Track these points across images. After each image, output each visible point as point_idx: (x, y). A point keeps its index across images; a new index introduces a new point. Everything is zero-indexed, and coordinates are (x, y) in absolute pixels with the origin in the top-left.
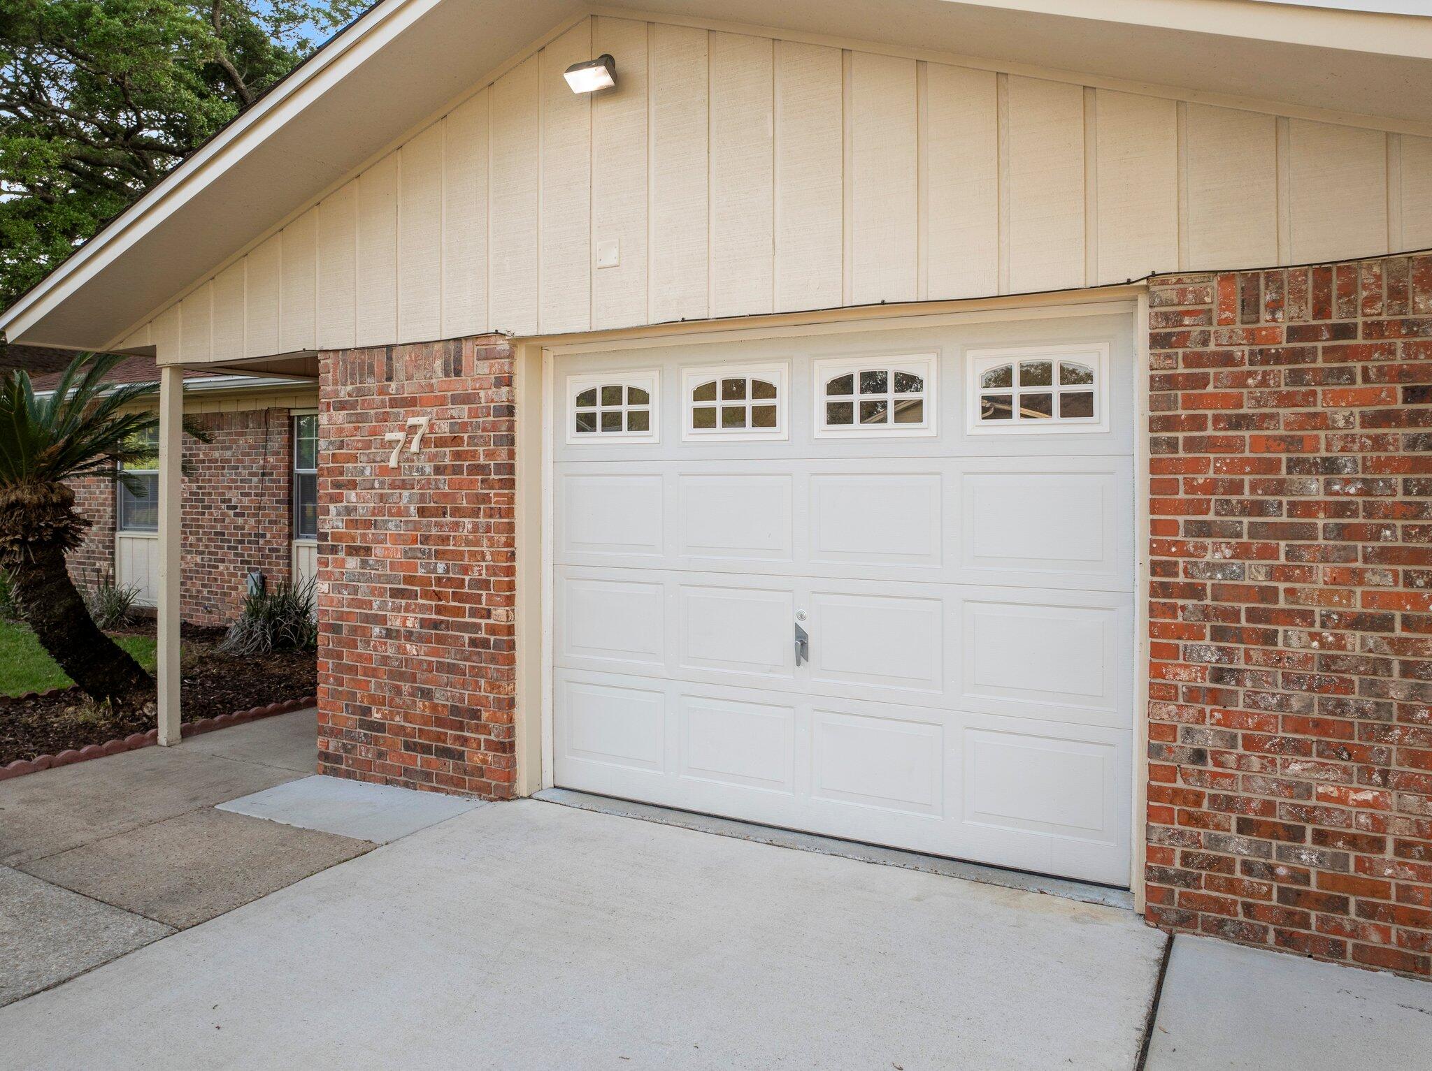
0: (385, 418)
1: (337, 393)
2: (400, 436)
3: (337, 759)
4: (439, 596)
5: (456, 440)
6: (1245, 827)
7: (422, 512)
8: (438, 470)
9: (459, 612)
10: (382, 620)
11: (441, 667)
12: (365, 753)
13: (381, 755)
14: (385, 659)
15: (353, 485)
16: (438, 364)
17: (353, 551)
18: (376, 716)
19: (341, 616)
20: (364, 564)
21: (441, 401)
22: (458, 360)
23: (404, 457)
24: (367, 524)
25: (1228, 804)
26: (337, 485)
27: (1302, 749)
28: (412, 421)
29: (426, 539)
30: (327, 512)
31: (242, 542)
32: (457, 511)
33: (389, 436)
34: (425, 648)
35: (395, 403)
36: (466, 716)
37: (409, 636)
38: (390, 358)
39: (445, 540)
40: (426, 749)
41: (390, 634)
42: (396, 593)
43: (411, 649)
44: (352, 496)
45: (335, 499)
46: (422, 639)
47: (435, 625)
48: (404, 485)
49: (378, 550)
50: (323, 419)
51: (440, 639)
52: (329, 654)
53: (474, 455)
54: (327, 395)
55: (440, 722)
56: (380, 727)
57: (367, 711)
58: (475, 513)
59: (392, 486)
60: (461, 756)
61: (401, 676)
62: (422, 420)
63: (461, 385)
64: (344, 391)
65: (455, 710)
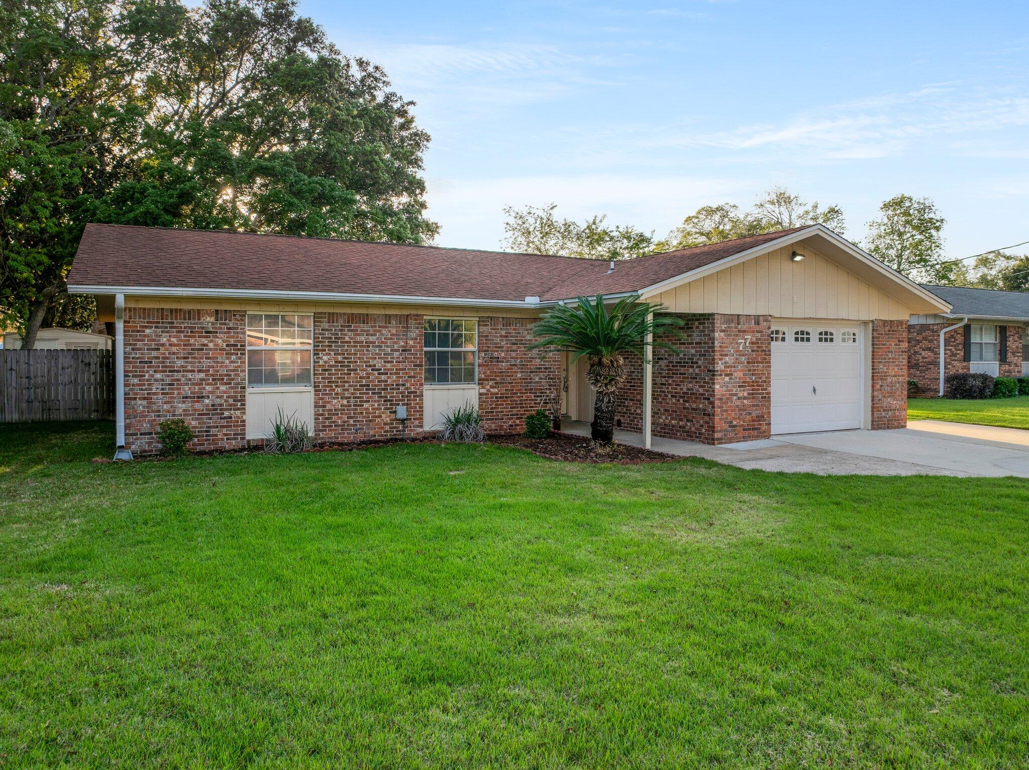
0: (737, 335)
1: (721, 327)
2: (743, 341)
3: (721, 439)
4: (753, 386)
5: (758, 343)
6: (884, 410)
7: (748, 363)
8: (753, 351)
9: (758, 390)
10: (736, 395)
11: (753, 406)
12: (732, 435)
13: (736, 434)
14: (737, 406)
15: (727, 355)
16: (753, 321)
17: (726, 375)
18: (735, 423)
19: (723, 395)
20: (731, 379)
21: (753, 332)
22: (758, 321)
23: (745, 347)
24: (731, 367)
25: (882, 407)
26: (721, 355)
27: (889, 397)
28: (746, 337)
29: (749, 370)
30: (718, 363)
31: (383, 389)
32: (758, 362)
33: (740, 341)
34: (749, 401)
35: (739, 331)
36: (760, 418)
37: (745, 398)
38: (738, 318)
39: (755, 370)
40: (750, 429)
41: (739, 398)
42: (740, 386)
43: (745, 402)
44: (727, 358)
45: (721, 359)
46: (748, 398)
47: (753, 394)
48: (743, 355)
49: (735, 374)
50: (717, 335)
51: (753, 398)
52: (719, 407)
53: (762, 347)
54: (718, 327)
55: (753, 421)
56: (736, 426)
57: (731, 422)
58: (763, 363)
59: (740, 355)
60: (759, 429)
61: (743, 410)
62: (750, 337)
63: (758, 328)
64: (723, 327)
65: (757, 417)
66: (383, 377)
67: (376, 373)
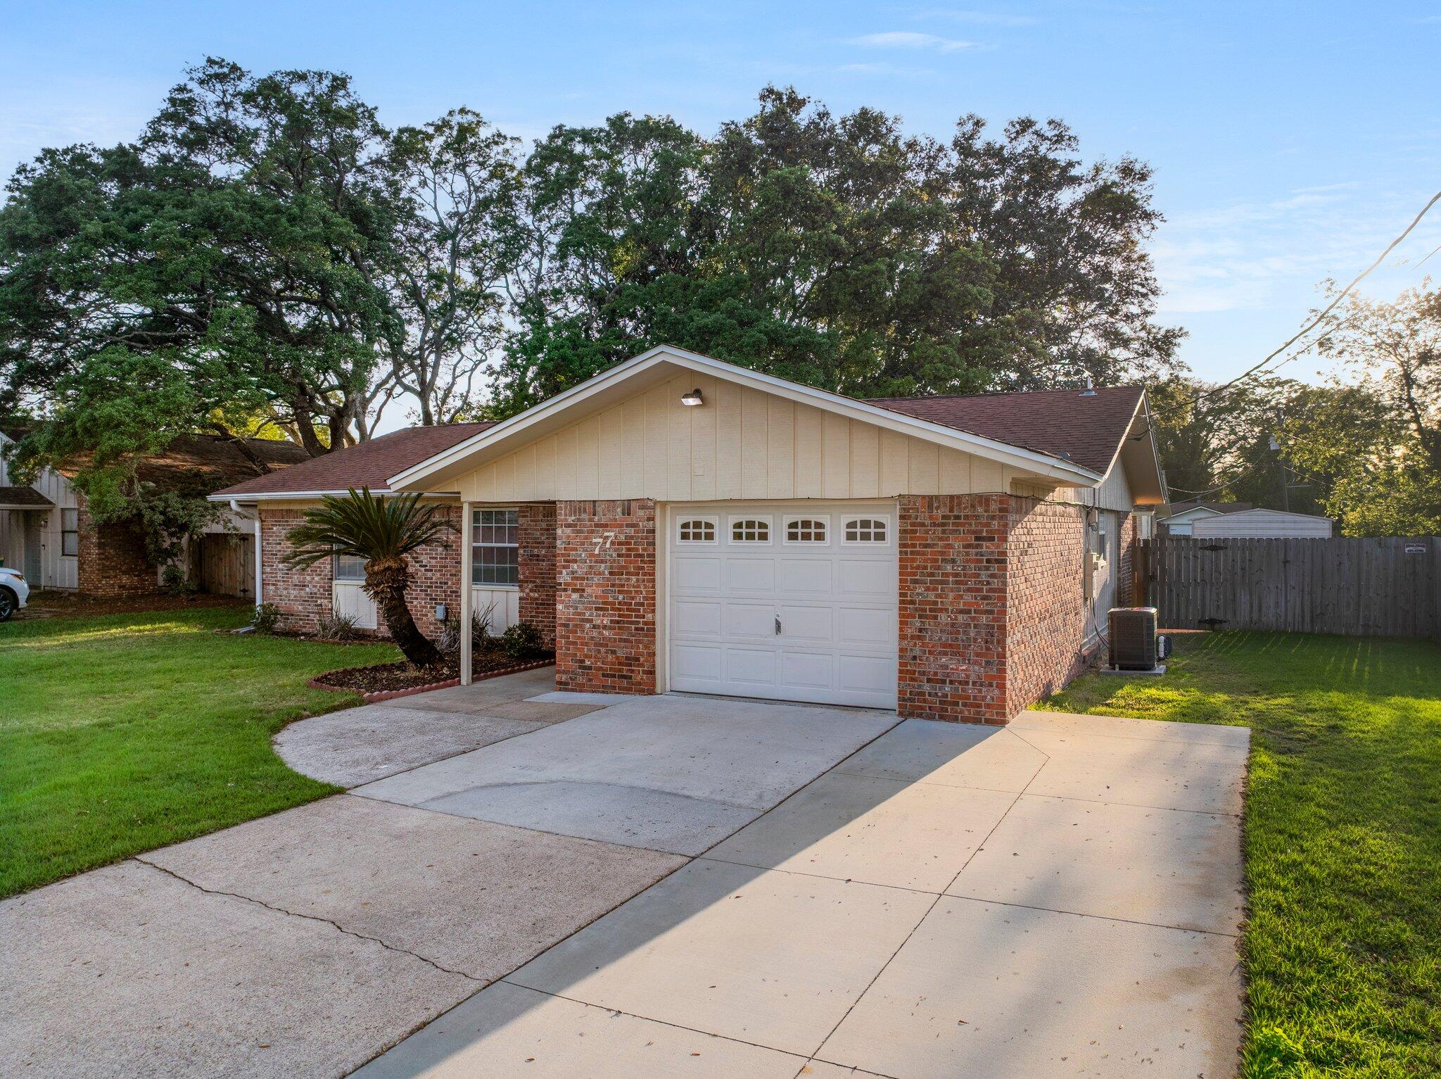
0: (592, 532)
1: (566, 520)
2: (601, 540)
3: (567, 684)
4: (619, 610)
5: (629, 543)
6: (929, 681)
7: (611, 573)
8: (619, 555)
9: (630, 616)
10: (590, 621)
11: (621, 640)
12: (580, 680)
13: (590, 680)
14: (592, 638)
15: (575, 561)
16: (619, 510)
17: (574, 591)
18: (587, 663)
19: (569, 620)
20: (581, 596)
21: (621, 526)
22: (629, 509)
23: (603, 549)
24: (583, 579)
25: (924, 673)
26: (565, 561)
27: (945, 654)
28: (606, 534)
29: (613, 585)
30: (561, 573)
32: (628, 574)
33: (594, 540)
34: (612, 632)
35: (597, 525)
36: (632, 660)
37: (605, 627)
38: (594, 506)
39: (623, 586)
40: (614, 676)
41: (594, 627)
42: (597, 609)
43: (606, 633)
44: (575, 566)
45: (564, 567)
46: (611, 628)
47: (618, 622)
48: (602, 562)
49: (588, 590)
50: (559, 531)
51: (620, 628)
52: (562, 637)
53: (637, 550)
54: (561, 520)
55: (620, 664)
56: (590, 668)
57: (583, 661)
58: (638, 574)
59: (596, 562)
60: (631, 677)
61: (601, 645)
62: (612, 534)
63: (629, 520)
64: (571, 519)
65: (627, 658)
66: (429, 574)
67: (423, 569)
